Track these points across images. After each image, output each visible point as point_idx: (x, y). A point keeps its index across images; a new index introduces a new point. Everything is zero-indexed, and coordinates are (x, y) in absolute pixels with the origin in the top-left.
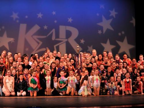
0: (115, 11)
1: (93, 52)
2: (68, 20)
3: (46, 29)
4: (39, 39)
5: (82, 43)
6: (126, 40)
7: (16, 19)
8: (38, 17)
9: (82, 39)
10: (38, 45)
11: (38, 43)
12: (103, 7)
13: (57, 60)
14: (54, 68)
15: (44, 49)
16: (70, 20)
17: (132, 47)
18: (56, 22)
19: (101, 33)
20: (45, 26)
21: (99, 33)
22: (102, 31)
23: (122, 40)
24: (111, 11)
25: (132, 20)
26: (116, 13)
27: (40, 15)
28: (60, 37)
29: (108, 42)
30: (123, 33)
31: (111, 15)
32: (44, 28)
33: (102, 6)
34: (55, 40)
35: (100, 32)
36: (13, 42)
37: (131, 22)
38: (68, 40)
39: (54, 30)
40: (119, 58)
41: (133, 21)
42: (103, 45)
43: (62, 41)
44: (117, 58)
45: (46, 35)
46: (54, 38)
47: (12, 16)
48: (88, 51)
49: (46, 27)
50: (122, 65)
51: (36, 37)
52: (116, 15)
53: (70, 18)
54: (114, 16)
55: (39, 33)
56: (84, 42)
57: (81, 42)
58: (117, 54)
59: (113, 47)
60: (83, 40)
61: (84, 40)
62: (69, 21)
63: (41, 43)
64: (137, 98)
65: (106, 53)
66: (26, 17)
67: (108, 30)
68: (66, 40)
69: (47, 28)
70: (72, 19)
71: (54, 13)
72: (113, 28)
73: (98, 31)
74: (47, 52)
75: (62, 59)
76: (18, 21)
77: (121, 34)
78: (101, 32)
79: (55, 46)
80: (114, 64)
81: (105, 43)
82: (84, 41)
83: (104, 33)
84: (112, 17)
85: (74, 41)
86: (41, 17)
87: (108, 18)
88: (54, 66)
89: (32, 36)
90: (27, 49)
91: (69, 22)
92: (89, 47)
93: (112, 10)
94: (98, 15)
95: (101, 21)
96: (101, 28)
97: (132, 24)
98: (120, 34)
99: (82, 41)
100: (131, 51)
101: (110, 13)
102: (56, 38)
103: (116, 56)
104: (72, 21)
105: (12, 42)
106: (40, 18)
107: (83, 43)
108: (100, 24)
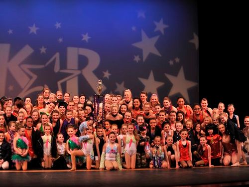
0: (165, 23)
1: (125, 93)
2: (82, 38)
3: (43, 53)
4: (32, 70)
5: (106, 78)
6: (181, 73)
8: (31, 32)
9: (105, 71)
10: (29, 81)
11: (31, 78)
12: (144, 16)
13: (62, 107)
14: (56, 120)
16: (86, 38)
17: (192, 84)
18: (61, 40)
19: (139, 61)
20: (41, 48)
21: (136, 61)
22: (141, 57)
23: (175, 74)
24: (156, 23)
25: (193, 38)
26: (166, 26)
27: (33, 29)
28: (69, 67)
29: (151, 75)
30: (177, 60)
31: (156, 30)
32: (40, 51)
33: (141, 14)
34: (59, 73)
35: (137, 59)
37: (192, 41)
38: (82, 72)
39: (57, 55)
40: (169, 103)
41: (195, 41)
42: (143, 81)
43: (70, 74)
44: (166, 104)
45: (44, 64)
46: (57, 69)
48: (116, 91)
49: (43, 50)
50: (174, 116)
51: (26, 67)
52: (165, 30)
53: (85, 34)
54: (163, 32)
55: (31, 60)
57: (105, 76)
58: (166, 98)
59: (160, 84)
60: (107, 71)
62: (83, 39)
63: (35, 77)
64: (202, 173)
65: (144, 95)
66: (10, 32)
67: (151, 56)
68: (79, 72)
69: (46, 51)
70: (89, 36)
71: (58, 25)
72: (161, 54)
73: (134, 58)
74: (43, 92)
75: (70, 106)
77: (174, 62)
79: (59, 83)
80: (163, 115)
81: (147, 77)
82: (110, 74)
83: (144, 60)
84: (159, 33)
85: (92, 73)
86: (35, 32)
87: (151, 35)
88: (56, 117)
89: (20, 65)
90: (11, 88)
91: (85, 41)
92: (117, 85)
93: (158, 21)
94: (134, 28)
95: (139, 39)
96: (139, 52)
97: (194, 45)
98: (171, 63)
99: (107, 75)
100: (190, 91)
101: (155, 27)
102: (61, 69)
103: (165, 101)
104: (89, 40)
106: (33, 33)
107: (108, 77)
108: (137, 45)
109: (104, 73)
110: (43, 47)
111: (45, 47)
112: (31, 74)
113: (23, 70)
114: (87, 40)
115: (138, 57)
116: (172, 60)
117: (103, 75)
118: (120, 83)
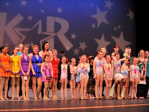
0: (111, 2)
2: (57, 10)
3: (30, 20)
4: (22, 32)
5: (73, 38)
9: (73, 34)
11: (21, 37)
16: (60, 10)
17: (128, 43)
18: (42, 11)
20: (29, 16)
22: (96, 24)
23: (118, 36)
24: (106, 2)
25: (128, 13)
28: (48, 31)
29: (103, 37)
30: (119, 27)
31: (106, 6)
34: (41, 34)
35: (93, 26)
37: (128, 15)
38: (57, 34)
39: (40, 22)
41: (131, 15)
42: (97, 41)
43: (49, 36)
45: (31, 28)
46: (40, 32)
49: (30, 18)
51: (17, 30)
52: (112, 6)
53: (59, 8)
54: (110, 8)
55: (22, 25)
57: (72, 37)
59: (108, 43)
61: (75, 35)
63: (24, 37)
66: (7, 4)
67: (103, 23)
68: (55, 34)
70: (62, 9)
71: (40, 0)
72: (109, 22)
73: (92, 25)
78: (95, 26)
79: (41, 42)
81: (100, 38)
84: (108, 8)
87: (102, 10)
89: (13, 28)
92: (81, 43)
94: (92, 5)
95: (95, 13)
96: (95, 21)
97: (129, 17)
98: (115, 29)
99: (73, 36)
102: (43, 31)
106: (23, 5)
107: (74, 38)
108: (93, 16)
111: (31, 16)
113: (15, 32)
114: (60, 12)
115: (94, 24)
117: (71, 36)
118: (82, 42)
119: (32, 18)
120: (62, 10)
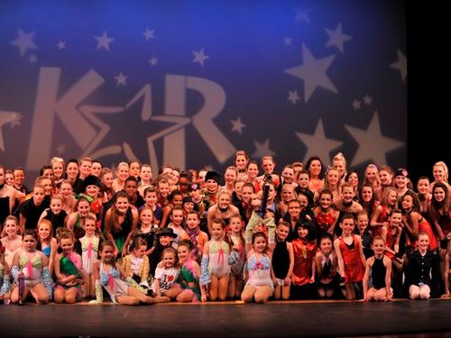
0: (345, 31)
2: (194, 57)
3: (121, 84)
4: (101, 117)
5: (237, 131)
6: (375, 124)
7: (30, 52)
8: (99, 46)
9: (235, 120)
10: (95, 137)
11: (98, 129)
12: (307, 19)
15: (115, 150)
16: (200, 57)
17: (394, 145)
18: (154, 61)
19: (298, 101)
20: (118, 75)
21: (291, 101)
22: (301, 94)
23: (363, 125)
24: (329, 32)
25: (395, 59)
26: (347, 38)
27: (104, 41)
28: (168, 111)
29: (320, 128)
30: (368, 100)
31: (330, 44)
32: (116, 81)
33: (302, 16)
34: (150, 122)
35: (293, 97)
36: (17, 126)
37: (394, 65)
38: (192, 120)
39: (147, 89)
41: (401, 65)
42: (304, 138)
43: (171, 124)
45: (123, 105)
46: (146, 114)
47: (15, 43)
49: (121, 79)
51: (89, 110)
52: (346, 44)
53: (198, 51)
54: (341, 49)
55: (100, 97)
56: (243, 129)
57: (234, 129)
60: (239, 120)
61: (242, 122)
62: (195, 60)
63: (106, 129)
66: (61, 45)
67: (319, 91)
68: (187, 121)
70: (205, 54)
71: (149, 34)
72: (337, 87)
73: (288, 95)
76: (33, 59)
77: (363, 104)
78: (298, 98)
79: (150, 140)
81: (311, 131)
82: (243, 126)
83: (306, 99)
84: (334, 50)
86: (107, 47)
87: (319, 53)
88: (123, 205)
89: (78, 107)
91: (198, 63)
92: (257, 144)
93: (333, 28)
94: (288, 41)
95: (298, 61)
96: (298, 85)
97: (398, 72)
98: (356, 105)
99: (238, 126)
101: (327, 38)
102: (154, 113)
104: (205, 61)
105: (13, 126)
106: (103, 48)
107: (240, 131)
108: (294, 72)
109: (234, 122)
110: (121, 75)
111: (124, 74)
112: (99, 123)
113: (83, 116)
114: (202, 63)
115: (295, 93)
116: (358, 100)
117: (232, 126)
118: (262, 142)
119: (127, 81)
120: (207, 57)
